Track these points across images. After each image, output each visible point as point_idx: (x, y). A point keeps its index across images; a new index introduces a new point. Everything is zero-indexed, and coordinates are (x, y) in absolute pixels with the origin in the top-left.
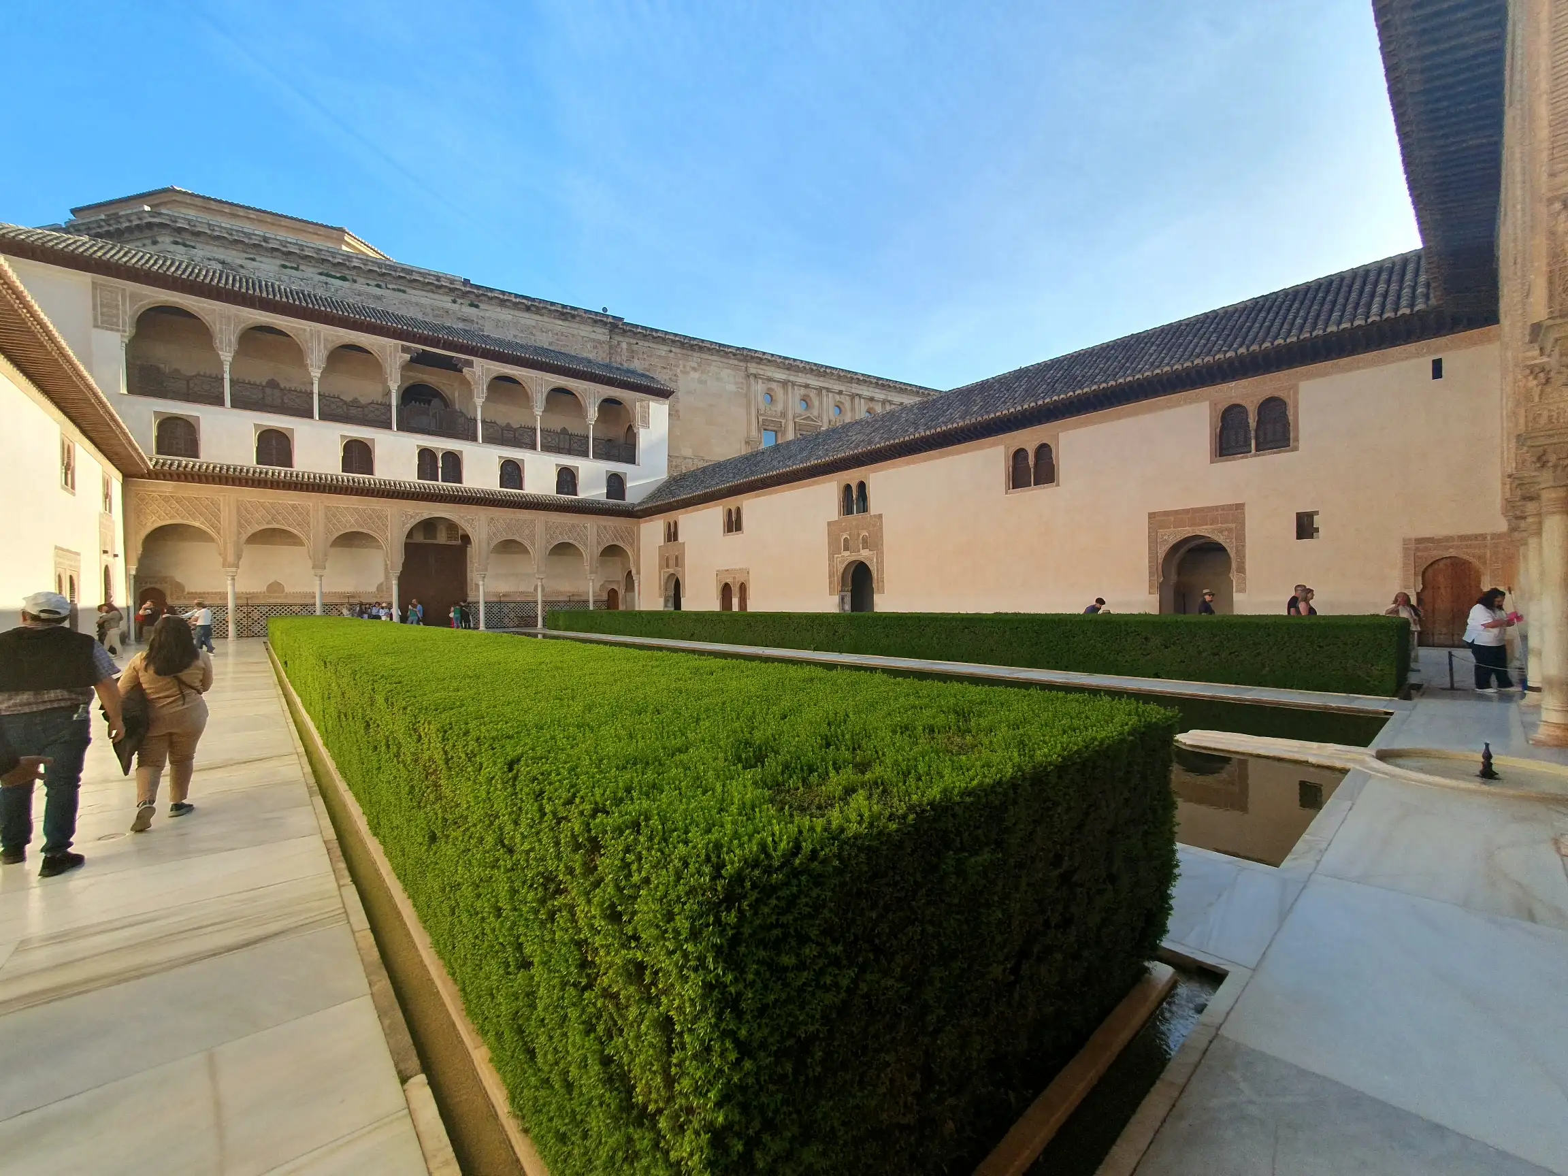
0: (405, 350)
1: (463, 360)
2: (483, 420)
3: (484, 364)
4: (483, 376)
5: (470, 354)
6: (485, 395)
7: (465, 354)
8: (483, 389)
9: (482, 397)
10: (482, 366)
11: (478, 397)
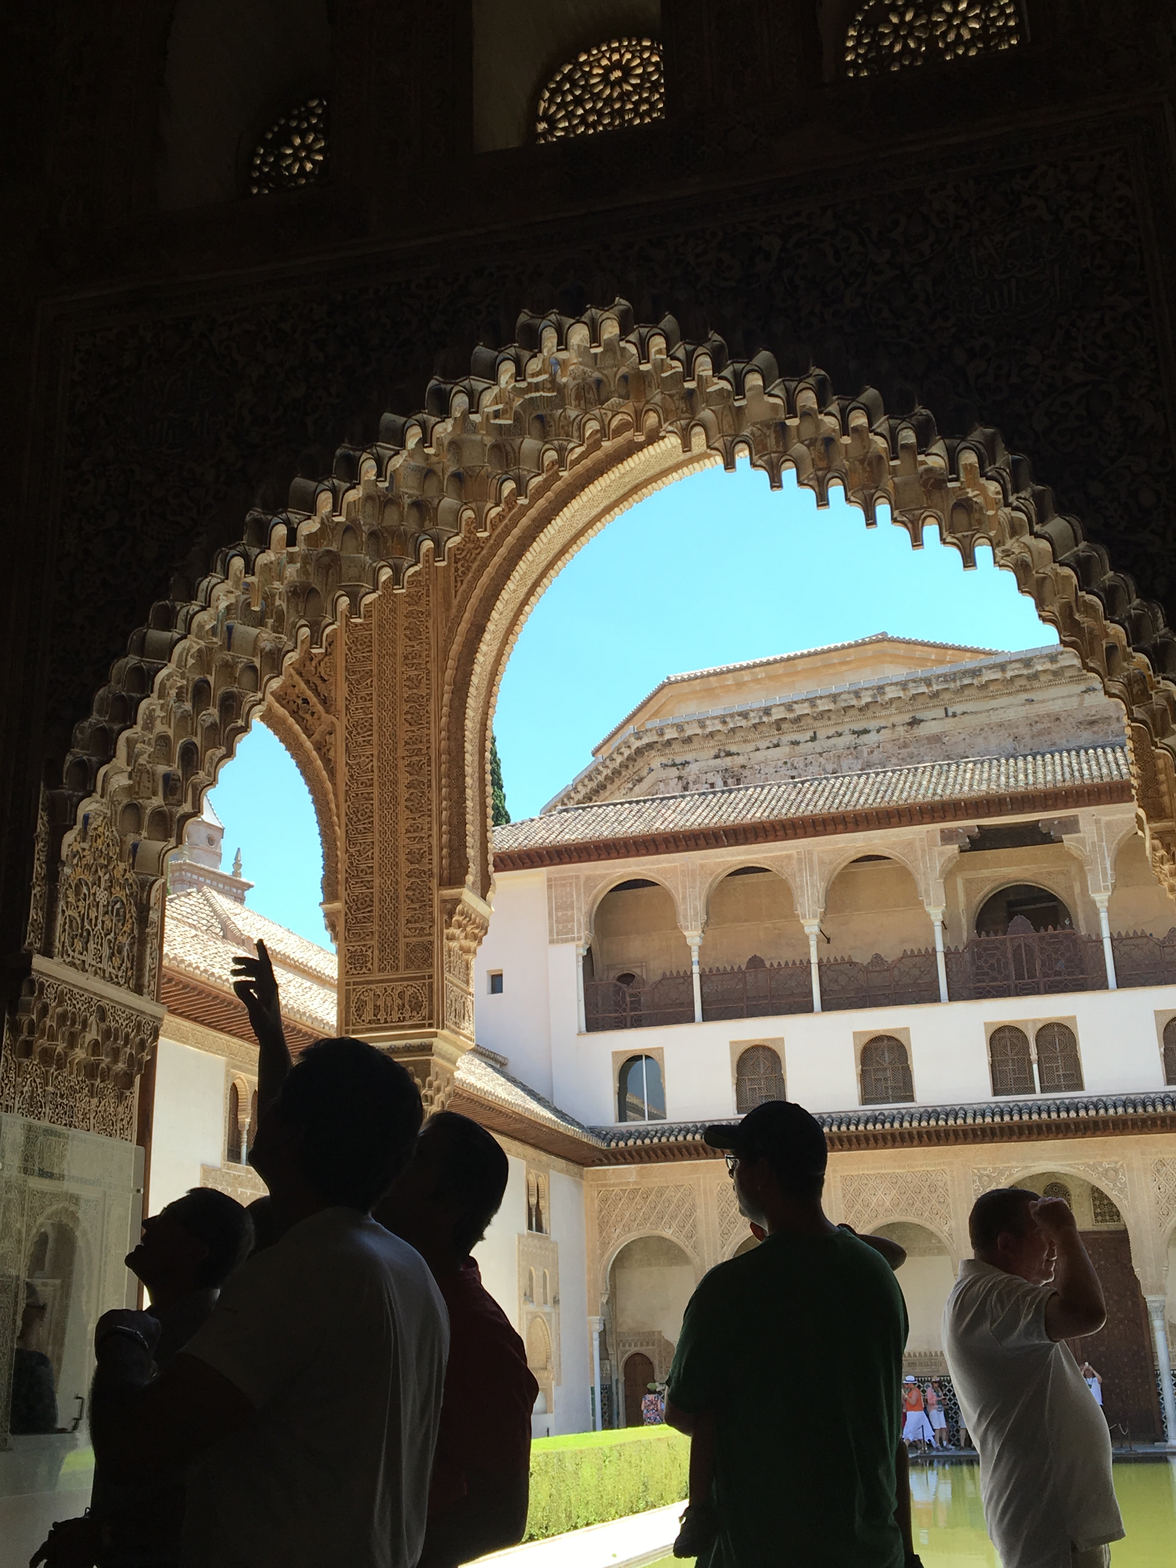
0: (947, 837)
1: (1056, 822)
2: (1116, 936)
3: (1099, 817)
4: (1102, 841)
5: (1066, 806)
6: (1110, 881)
7: (1055, 808)
8: (1104, 870)
9: (1106, 888)
10: (1097, 822)
11: (1098, 891)
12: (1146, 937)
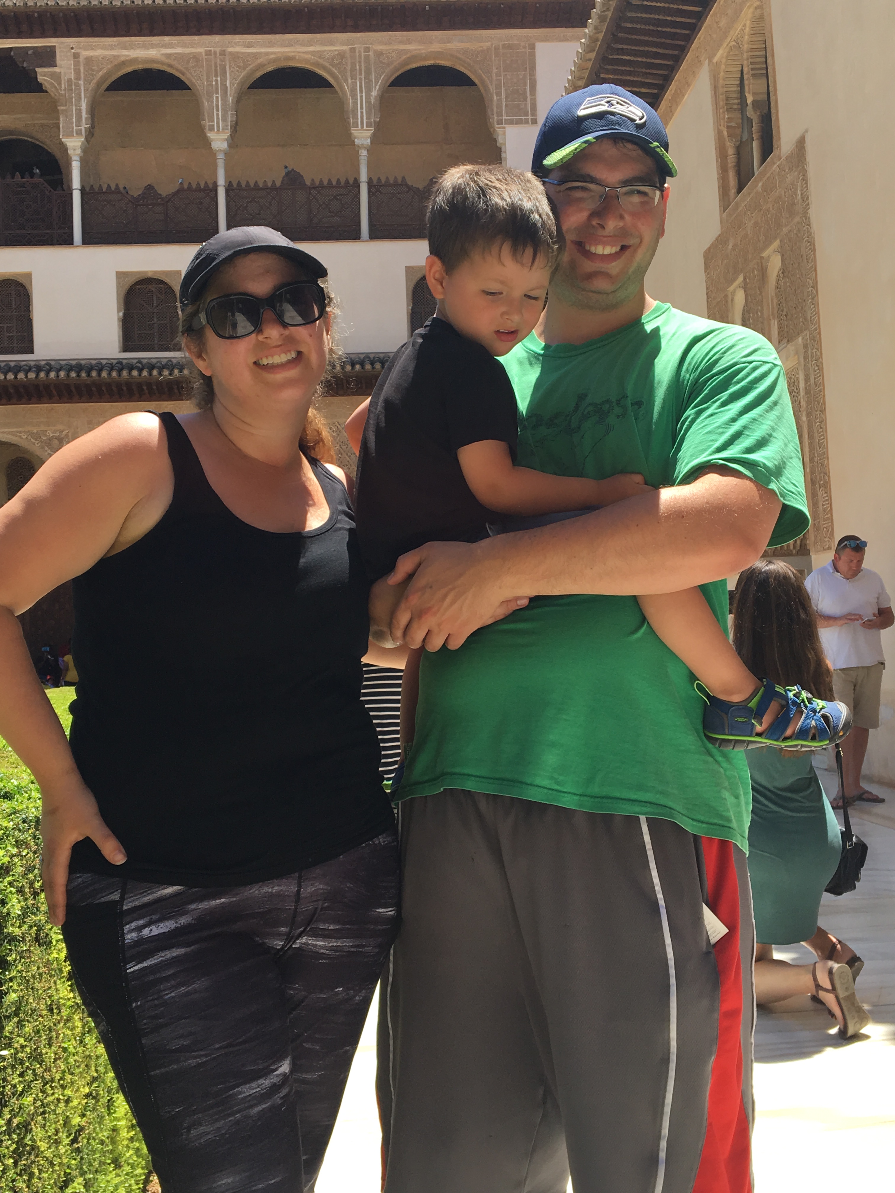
1: (30, 52)
2: (87, 189)
3: (78, 51)
4: (80, 80)
5: (43, 35)
6: (84, 126)
7: (31, 36)
8: (79, 112)
9: (79, 133)
10: (76, 56)
11: (70, 135)
12: (119, 192)
